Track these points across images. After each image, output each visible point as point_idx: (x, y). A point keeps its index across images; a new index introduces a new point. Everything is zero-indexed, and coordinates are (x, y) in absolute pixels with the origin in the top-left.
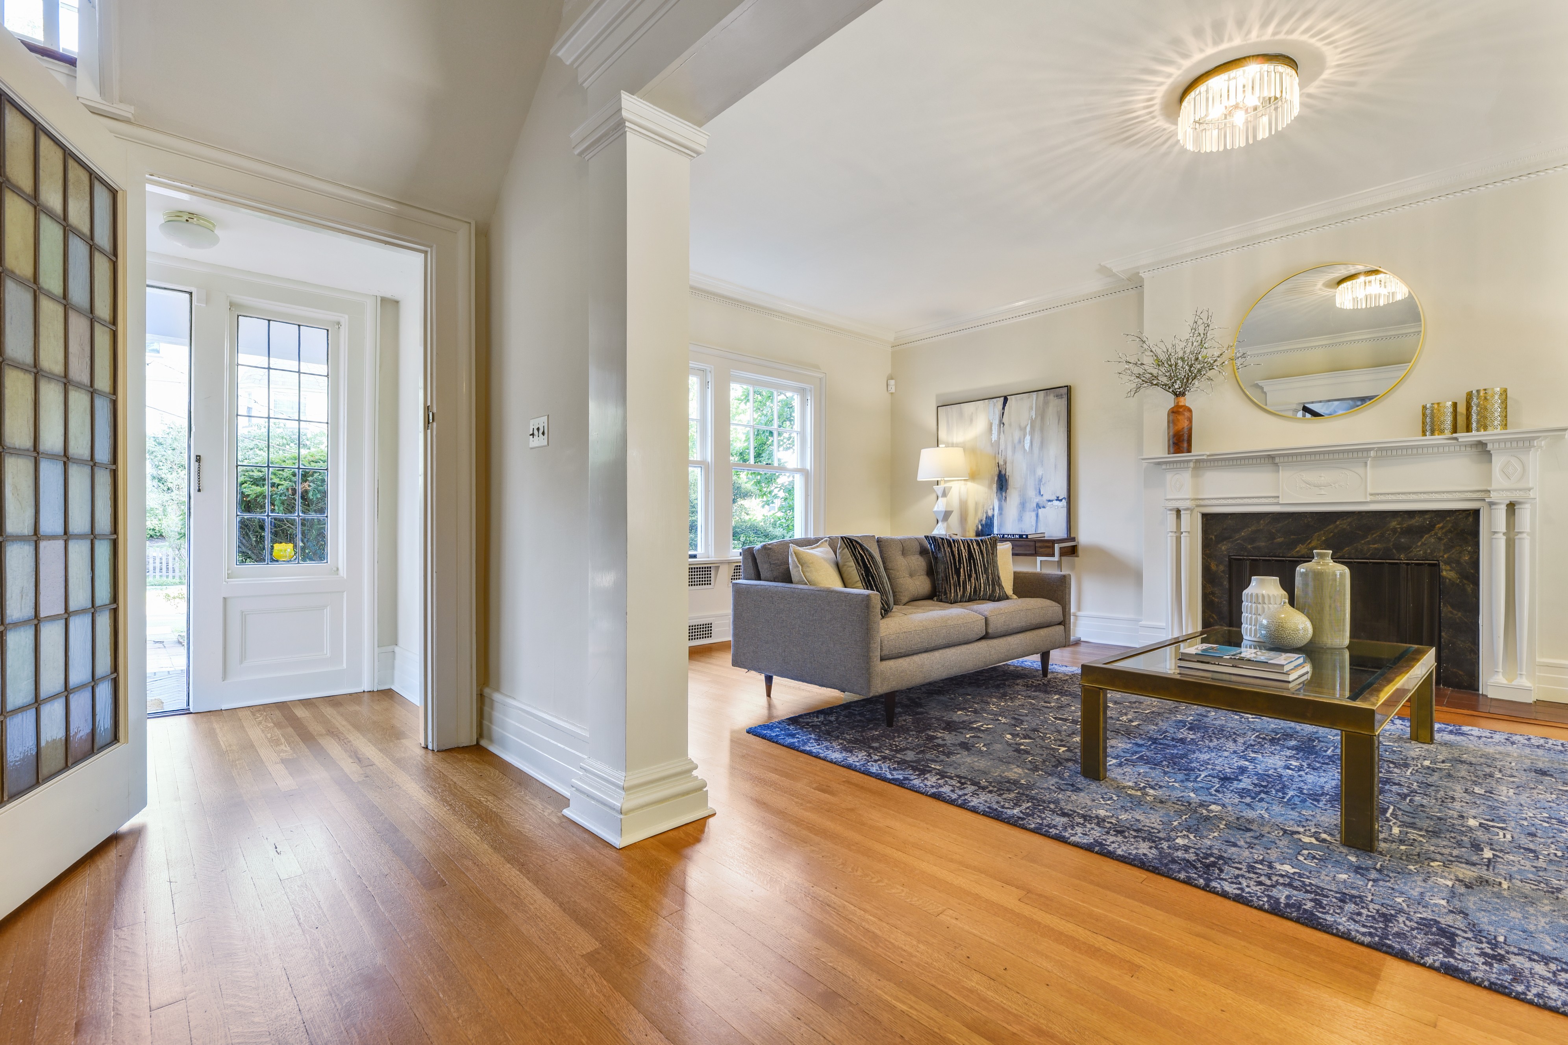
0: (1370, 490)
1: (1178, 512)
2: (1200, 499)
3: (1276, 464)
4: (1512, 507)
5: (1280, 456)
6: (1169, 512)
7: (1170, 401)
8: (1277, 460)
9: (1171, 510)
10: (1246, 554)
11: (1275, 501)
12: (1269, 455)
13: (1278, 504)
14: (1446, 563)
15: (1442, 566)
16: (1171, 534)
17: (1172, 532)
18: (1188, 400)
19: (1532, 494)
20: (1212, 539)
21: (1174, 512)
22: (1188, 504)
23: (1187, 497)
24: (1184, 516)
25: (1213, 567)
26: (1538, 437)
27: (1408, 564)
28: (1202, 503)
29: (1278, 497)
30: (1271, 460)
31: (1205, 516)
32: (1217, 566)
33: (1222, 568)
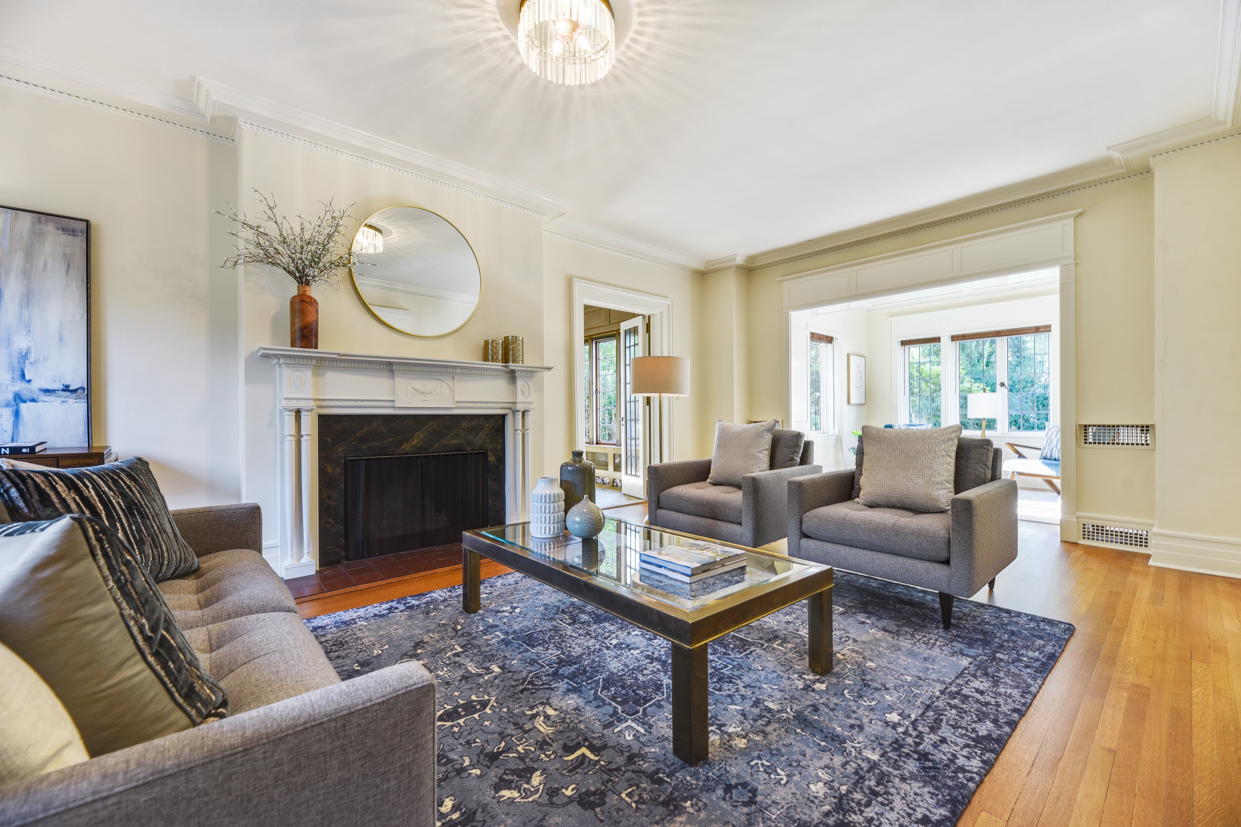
0: (456, 399)
1: (298, 412)
2: (321, 400)
3: (392, 371)
4: (523, 413)
5: (397, 363)
6: (286, 413)
7: (292, 288)
8: (394, 367)
9: (291, 411)
10: (361, 454)
11: (391, 404)
12: (389, 362)
13: (393, 407)
14: (491, 452)
15: (489, 454)
16: (289, 438)
17: (291, 435)
18: (315, 291)
19: (533, 406)
20: (327, 441)
21: (294, 413)
22: (311, 404)
23: (310, 396)
24: (305, 417)
25: (329, 470)
26: (536, 371)
27: (471, 454)
28: (323, 403)
29: (393, 401)
30: (388, 367)
31: (321, 417)
32: (333, 468)
33: (338, 470)
